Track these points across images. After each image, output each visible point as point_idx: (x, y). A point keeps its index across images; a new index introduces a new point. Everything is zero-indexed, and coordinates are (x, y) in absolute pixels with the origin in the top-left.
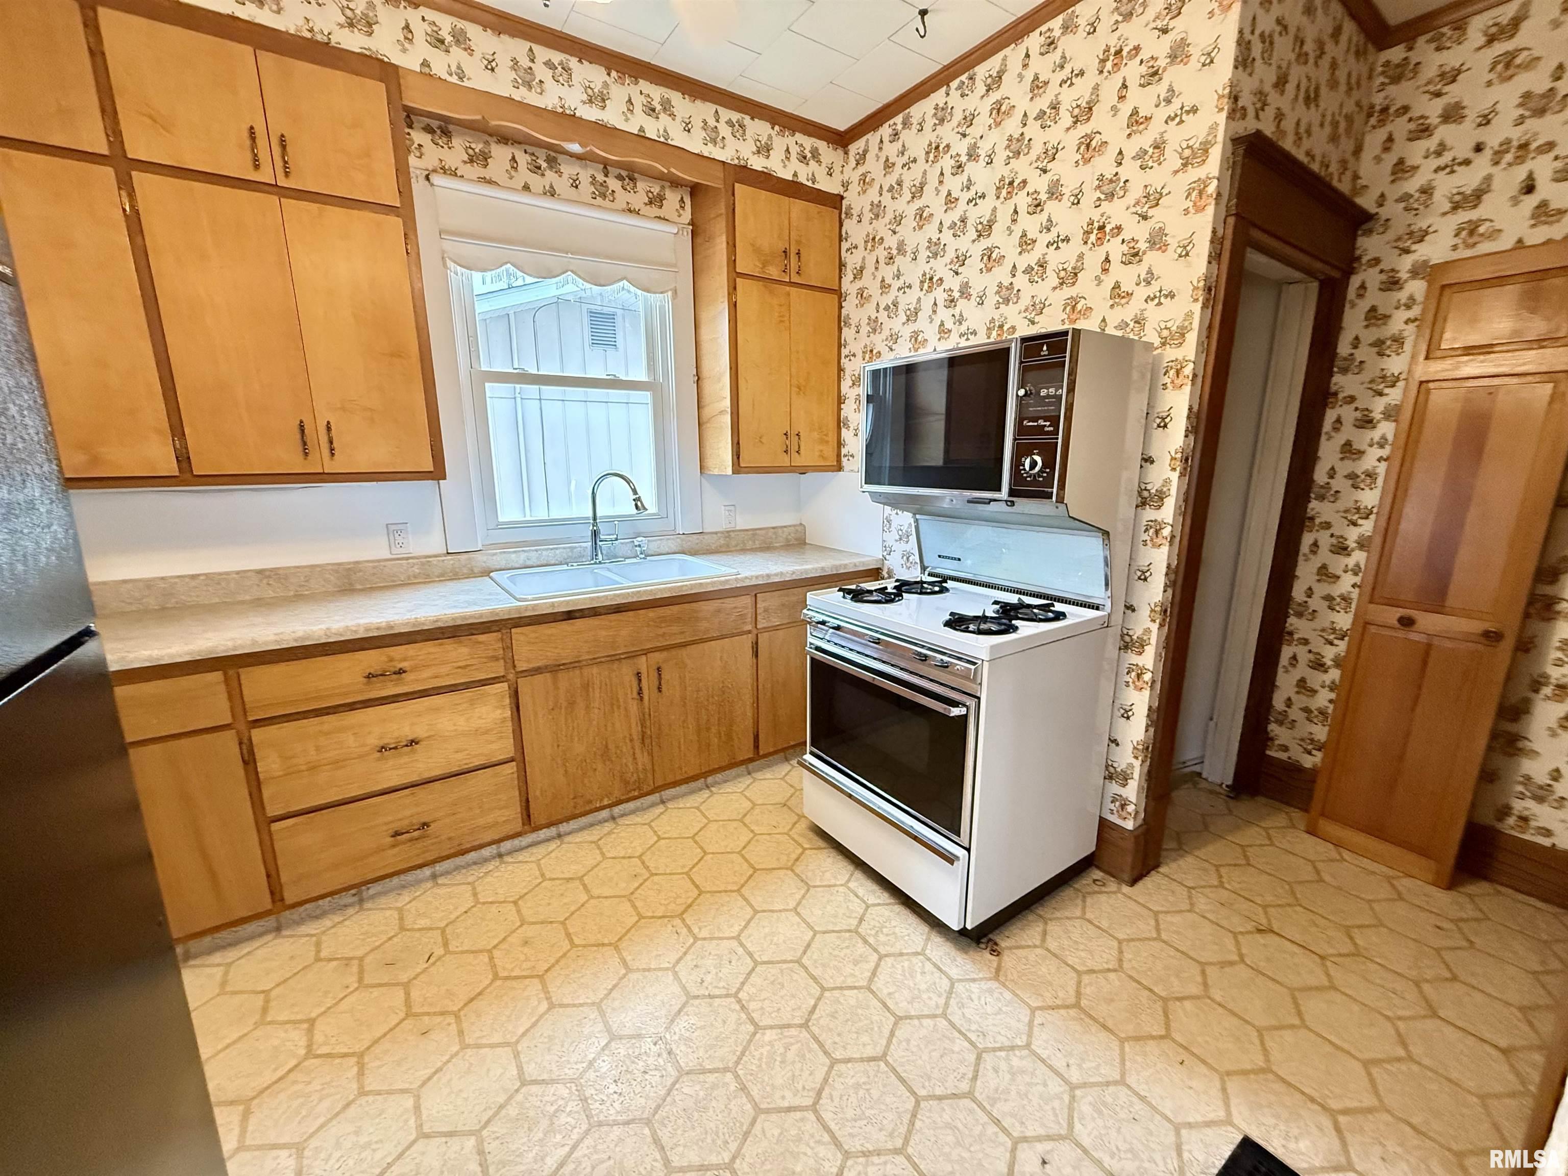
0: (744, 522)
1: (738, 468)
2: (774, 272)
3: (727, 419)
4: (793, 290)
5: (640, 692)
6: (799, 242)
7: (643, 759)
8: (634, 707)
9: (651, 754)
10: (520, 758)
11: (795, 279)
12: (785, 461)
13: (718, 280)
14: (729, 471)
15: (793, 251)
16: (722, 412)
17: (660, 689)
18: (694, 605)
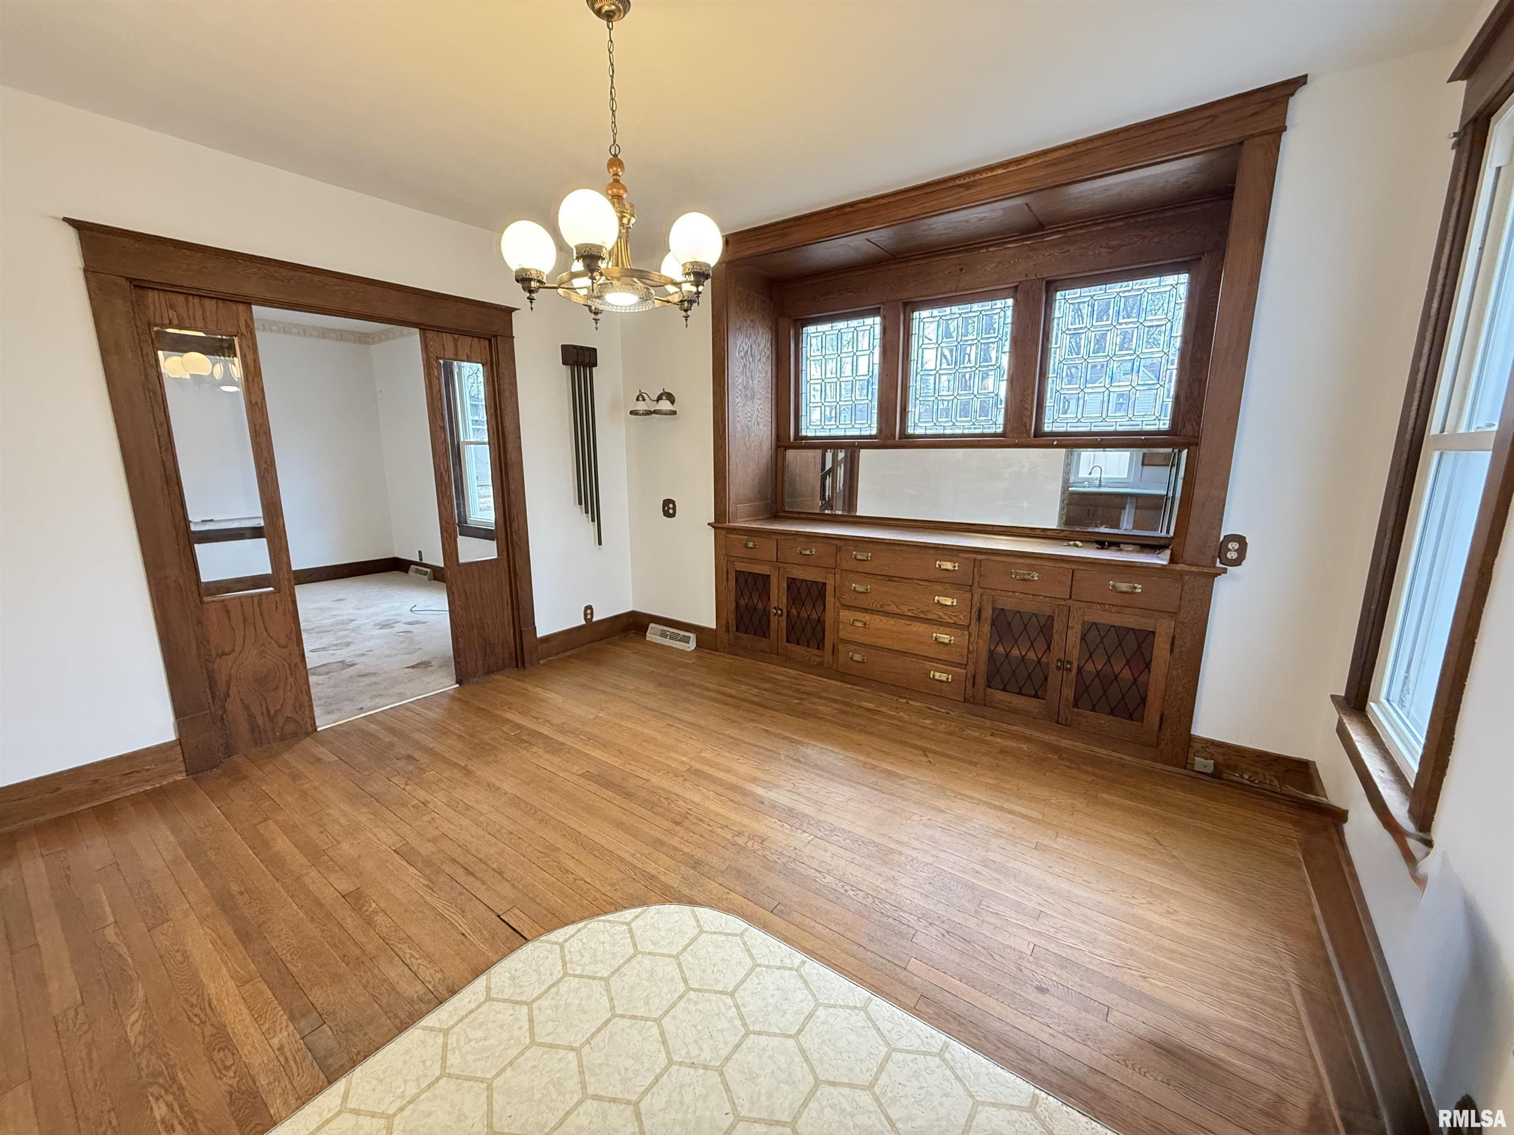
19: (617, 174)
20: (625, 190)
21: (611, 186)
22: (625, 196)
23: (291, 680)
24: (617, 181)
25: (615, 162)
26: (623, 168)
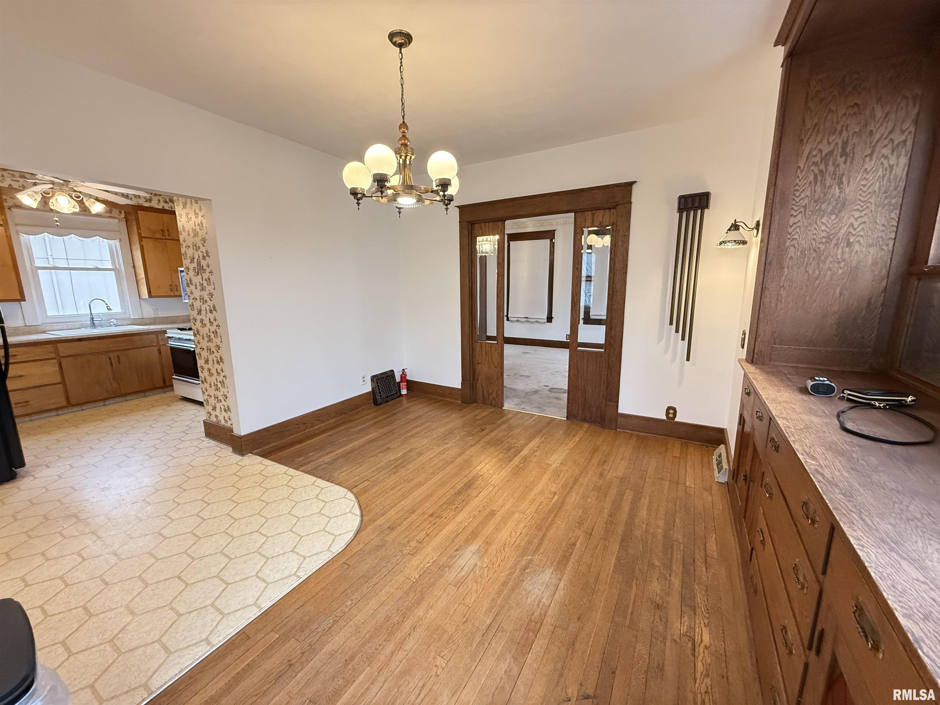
0: (161, 314)
1: (150, 295)
2: (158, 236)
3: (144, 281)
4: (167, 241)
5: (111, 363)
6: (168, 227)
7: (115, 385)
8: (109, 368)
9: (118, 383)
10: (63, 382)
11: (167, 237)
12: (172, 294)
13: (135, 238)
14: (147, 297)
15: (166, 229)
16: (143, 279)
17: (119, 363)
18: (131, 337)
19: (404, 132)
20: (409, 141)
21: (400, 139)
22: (408, 143)
23: (496, 382)
24: (404, 136)
25: (404, 125)
26: (407, 129)
